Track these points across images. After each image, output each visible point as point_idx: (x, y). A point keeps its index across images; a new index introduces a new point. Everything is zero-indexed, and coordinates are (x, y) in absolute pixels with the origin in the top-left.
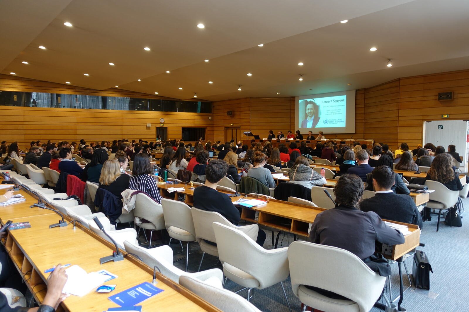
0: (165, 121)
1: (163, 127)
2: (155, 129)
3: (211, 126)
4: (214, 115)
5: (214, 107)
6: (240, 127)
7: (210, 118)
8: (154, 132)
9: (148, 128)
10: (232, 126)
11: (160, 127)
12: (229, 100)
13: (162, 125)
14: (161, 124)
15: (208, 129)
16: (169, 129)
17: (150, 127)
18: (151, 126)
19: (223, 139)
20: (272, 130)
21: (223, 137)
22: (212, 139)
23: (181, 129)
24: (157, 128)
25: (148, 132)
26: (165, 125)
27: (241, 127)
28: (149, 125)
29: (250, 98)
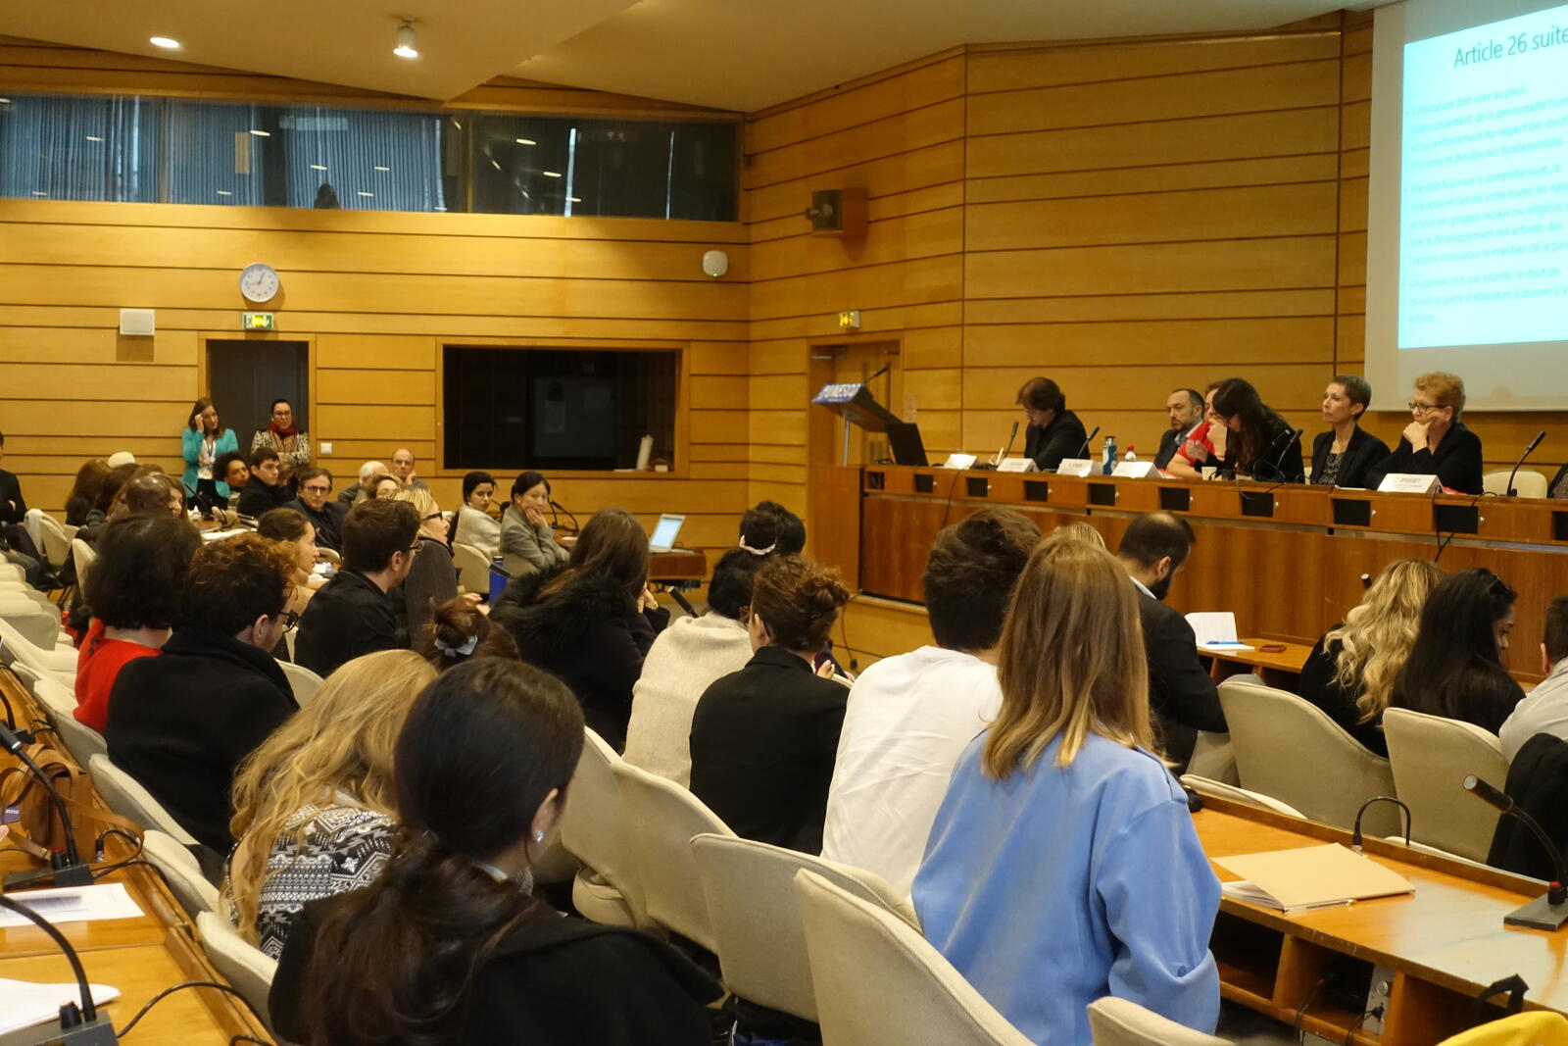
0: (287, 291)
1: (270, 337)
2: (193, 353)
3: (725, 332)
4: (756, 233)
5: (750, 159)
6: (896, 343)
7: (713, 262)
8: (192, 384)
9: (136, 348)
10: (852, 331)
11: (241, 336)
12: (839, 90)
13: (257, 320)
14: (249, 315)
15: (693, 362)
16: (317, 357)
17: (149, 338)
18: (153, 333)
19: (800, 456)
20: (1049, 374)
21: (800, 437)
22: (735, 453)
23: (435, 361)
24: (213, 346)
25: (131, 379)
26: (288, 327)
27: (910, 344)
28: (138, 320)
29: (970, 51)
